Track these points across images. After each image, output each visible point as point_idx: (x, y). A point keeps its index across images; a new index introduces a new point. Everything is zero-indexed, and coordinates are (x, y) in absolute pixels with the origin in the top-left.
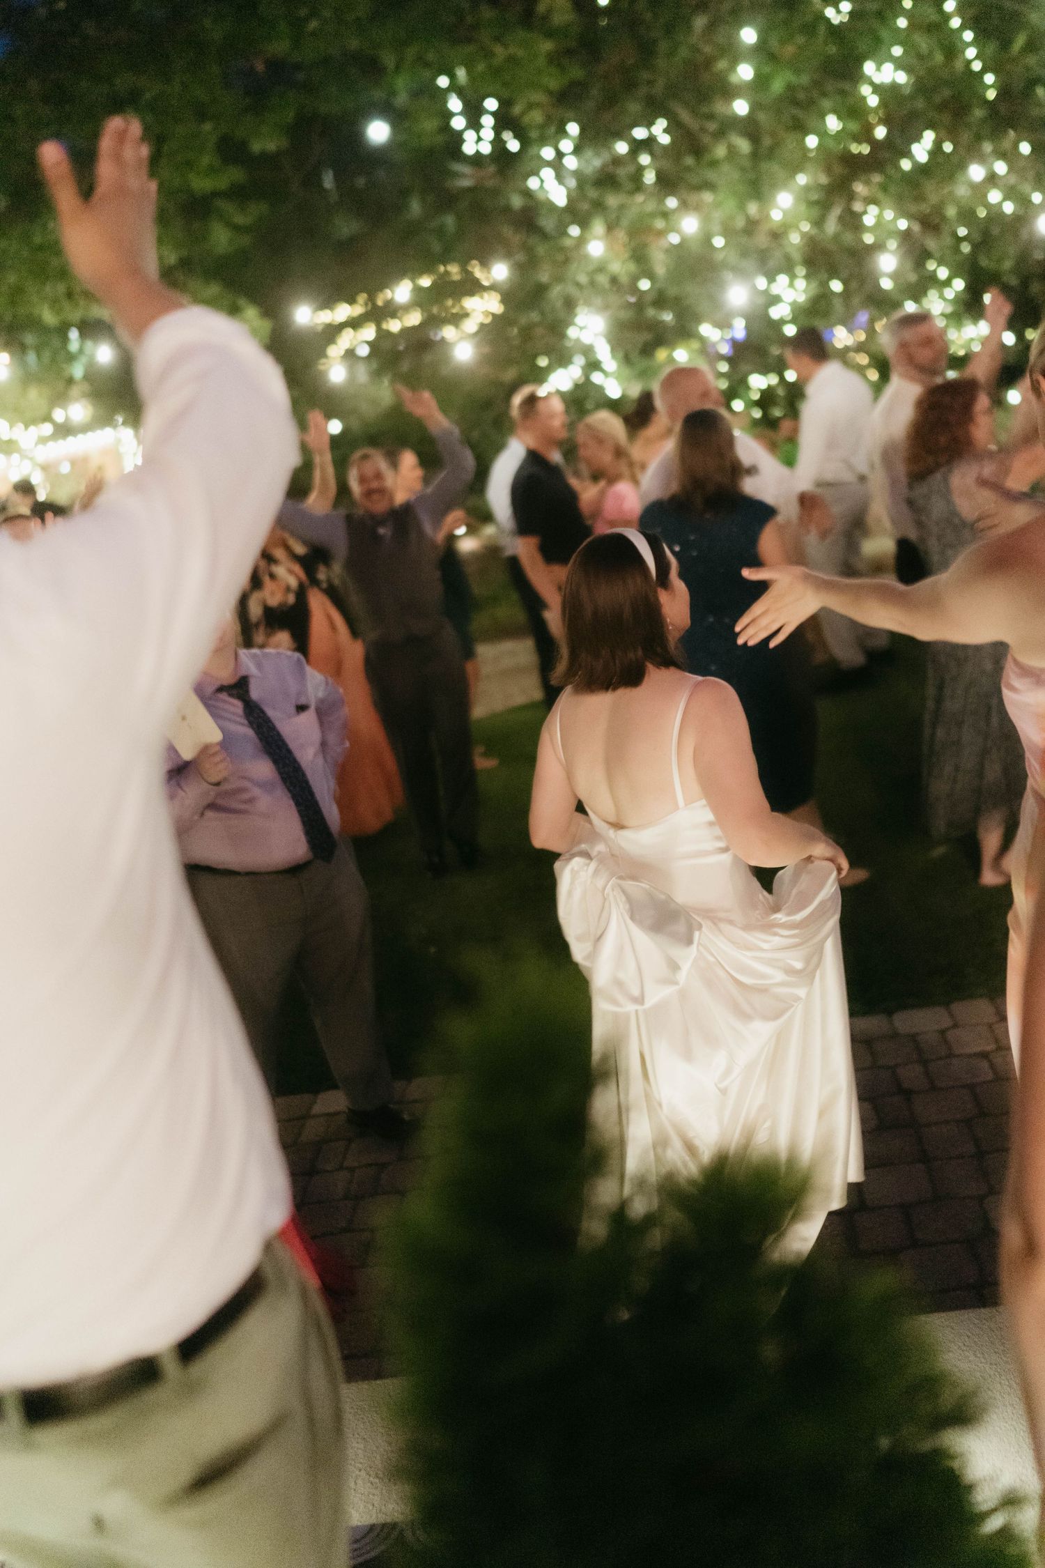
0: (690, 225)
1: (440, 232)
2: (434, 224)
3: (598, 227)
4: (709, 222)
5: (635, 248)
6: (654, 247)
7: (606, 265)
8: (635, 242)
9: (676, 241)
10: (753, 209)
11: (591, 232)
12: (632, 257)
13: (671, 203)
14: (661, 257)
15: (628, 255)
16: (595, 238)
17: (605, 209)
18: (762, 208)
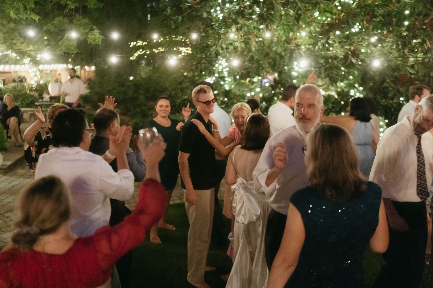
0: (268, 35)
1: (175, 21)
2: (174, 18)
3: (234, 29)
4: (273, 35)
5: (245, 39)
6: (253, 39)
7: (234, 42)
8: (246, 37)
9: (261, 39)
10: (291, 34)
11: (231, 30)
12: (244, 42)
13: (262, 27)
14: (254, 43)
15: (242, 40)
16: (232, 32)
17: (237, 23)
18: (294, 35)
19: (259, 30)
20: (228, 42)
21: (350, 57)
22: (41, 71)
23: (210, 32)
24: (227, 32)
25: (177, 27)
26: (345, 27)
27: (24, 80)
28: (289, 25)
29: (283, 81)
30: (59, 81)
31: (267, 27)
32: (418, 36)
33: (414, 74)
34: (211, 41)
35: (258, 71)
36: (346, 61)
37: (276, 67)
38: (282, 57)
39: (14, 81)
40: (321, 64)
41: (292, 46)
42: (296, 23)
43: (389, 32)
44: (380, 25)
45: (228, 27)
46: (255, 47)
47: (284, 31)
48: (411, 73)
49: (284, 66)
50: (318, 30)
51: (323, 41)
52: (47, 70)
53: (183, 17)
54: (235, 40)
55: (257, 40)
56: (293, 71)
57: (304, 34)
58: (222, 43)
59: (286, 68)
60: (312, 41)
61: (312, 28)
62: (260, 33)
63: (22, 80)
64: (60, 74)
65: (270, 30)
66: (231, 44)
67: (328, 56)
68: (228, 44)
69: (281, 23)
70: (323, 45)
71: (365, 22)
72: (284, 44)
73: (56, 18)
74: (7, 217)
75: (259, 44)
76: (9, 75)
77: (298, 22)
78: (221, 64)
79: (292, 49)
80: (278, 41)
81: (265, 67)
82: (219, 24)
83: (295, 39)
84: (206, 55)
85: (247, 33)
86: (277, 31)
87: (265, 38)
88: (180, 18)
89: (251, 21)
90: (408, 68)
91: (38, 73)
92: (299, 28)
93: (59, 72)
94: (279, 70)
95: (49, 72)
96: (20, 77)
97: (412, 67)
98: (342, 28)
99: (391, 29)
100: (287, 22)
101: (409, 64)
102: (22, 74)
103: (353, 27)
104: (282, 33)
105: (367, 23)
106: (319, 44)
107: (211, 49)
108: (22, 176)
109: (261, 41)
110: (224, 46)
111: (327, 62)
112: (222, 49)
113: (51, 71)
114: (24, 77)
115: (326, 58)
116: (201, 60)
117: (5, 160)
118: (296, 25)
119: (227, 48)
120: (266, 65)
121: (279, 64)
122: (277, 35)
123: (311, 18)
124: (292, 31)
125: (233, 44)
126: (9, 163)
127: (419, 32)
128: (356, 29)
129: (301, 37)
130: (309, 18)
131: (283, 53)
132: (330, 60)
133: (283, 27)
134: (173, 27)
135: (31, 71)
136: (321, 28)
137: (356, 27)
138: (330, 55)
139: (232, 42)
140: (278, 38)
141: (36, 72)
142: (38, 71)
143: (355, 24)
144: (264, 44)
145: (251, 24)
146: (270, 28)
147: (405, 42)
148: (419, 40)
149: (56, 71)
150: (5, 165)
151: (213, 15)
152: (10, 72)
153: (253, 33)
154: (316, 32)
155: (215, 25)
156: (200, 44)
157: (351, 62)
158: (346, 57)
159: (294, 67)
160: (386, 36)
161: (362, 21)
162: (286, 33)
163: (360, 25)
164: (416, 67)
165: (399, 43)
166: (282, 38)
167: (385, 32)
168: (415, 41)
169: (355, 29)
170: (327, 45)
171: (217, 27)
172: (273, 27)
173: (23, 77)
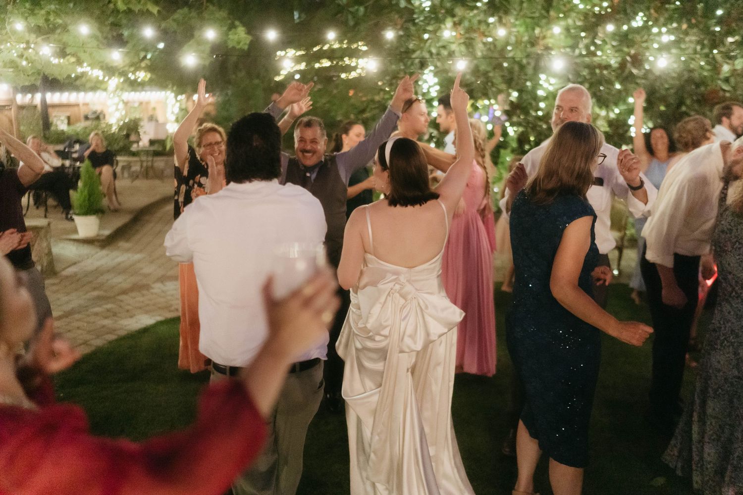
0: (501, 32)
1: (354, 14)
2: (351, 9)
3: (449, 23)
4: (510, 33)
5: (467, 38)
6: (478, 40)
7: (449, 44)
8: (467, 35)
9: (490, 40)
10: (537, 31)
11: (445, 25)
12: (464, 43)
13: (491, 20)
14: (480, 46)
15: (462, 41)
16: (446, 28)
17: (453, 16)
18: (541, 32)
19: (488, 25)
20: (440, 44)
21: (629, 65)
22: (126, 103)
23: (413, 28)
24: (439, 28)
25: (357, 24)
26: (621, 18)
27: (101, 117)
28: (533, 18)
29: (525, 104)
30: (154, 119)
31: (500, 20)
32: (734, 30)
33: (728, 91)
34: (414, 42)
35: (485, 88)
36: (623, 71)
37: (514, 83)
38: (522, 67)
39: (87, 118)
40: (584, 76)
41: (538, 50)
42: (546, 14)
43: (691, 26)
44: (676, 16)
45: (440, 21)
46: (482, 51)
47: (527, 27)
48: (724, 91)
49: (526, 80)
50: (579, 23)
51: (586, 41)
52: (134, 102)
53: (366, 8)
54: (452, 41)
55: (484, 40)
56: (540, 89)
57: (557, 30)
58: (430, 46)
59: (528, 84)
60: (570, 42)
61: (570, 21)
62: (489, 30)
63: (98, 117)
64: (154, 109)
65: (505, 25)
66: (444, 47)
67: (595, 64)
68: (439, 47)
69: (522, 14)
70: (587, 47)
71: (652, 11)
72: (526, 46)
73: (178, 11)
74: (121, 301)
75: (488, 47)
76: (76, 109)
77: (548, 12)
78: (426, 81)
79: (538, 54)
80: (517, 42)
81: (497, 83)
82: (426, 18)
83: (544, 37)
84: (405, 65)
85: (469, 30)
86: (515, 26)
87: (497, 38)
88: (362, 9)
89: (475, 12)
90: (719, 82)
91: (121, 106)
92: (549, 22)
93: (152, 105)
94: (518, 87)
95: (136, 105)
96: (95, 112)
97: (727, 80)
98: (617, 20)
99: (694, 21)
100: (531, 13)
101: (722, 76)
102: (98, 108)
103: (634, 19)
104: (522, 29)
105: (656, 11)
106: (581, 45)
107: (414, 56)
108: (127, 250)
109: (490, 43)
110: (434, 51)
111: (592, 73)
112: (431, 54)
113: (141, 103)
114: (102, 112)
115: (591, 68)
116: (398, 73)
117: (101, 227)
118: (545, 17)
119: (438, 54)
120: (498, 80)
121: (519, 78)
122: (515, 33)
123: (568, 6)
124: (538, 26)
125: (448, 47)
126: (107, 232)
127: (737, 25)
128: (639, 22)
129: (553, 36)
130: (564, 5)
131: (525, 61)
132: (598, 71)
133: (525, 22)
134: (351, 23)
135: (109, 102)
136: (584, 20)
137: (638, 18)
138: (598, 62)
139: (445, 44)
140: (516, 36)
141: (118, 104)
142: (121, 103)
143: (637, 14)
144: (495, 46)
145: (475, 16)
146: (504, 21)
147: (714, 41)
148: (737, 38)
149: (148, 103)
150: (102, 235)
151: (415, 3)
152: (78, 105)
153: (479, 29)
154: (576, 27)
155: (418, 18)
156: (397, 48)
157: (631, 73)
158: (623, 65)
159: (541, 82)
160: (686, 33)
161: (648, 8)
162: (529, 29)
163: (645, 15)
164: (732, 80)
165: (706, 42)
166: (522, 37)
167: (685, 26)
168: (730, 40)
169: (637, 22)
170: (592, 48)
171: (421, 21)
172: (510, 20)
173: (99, 112)
